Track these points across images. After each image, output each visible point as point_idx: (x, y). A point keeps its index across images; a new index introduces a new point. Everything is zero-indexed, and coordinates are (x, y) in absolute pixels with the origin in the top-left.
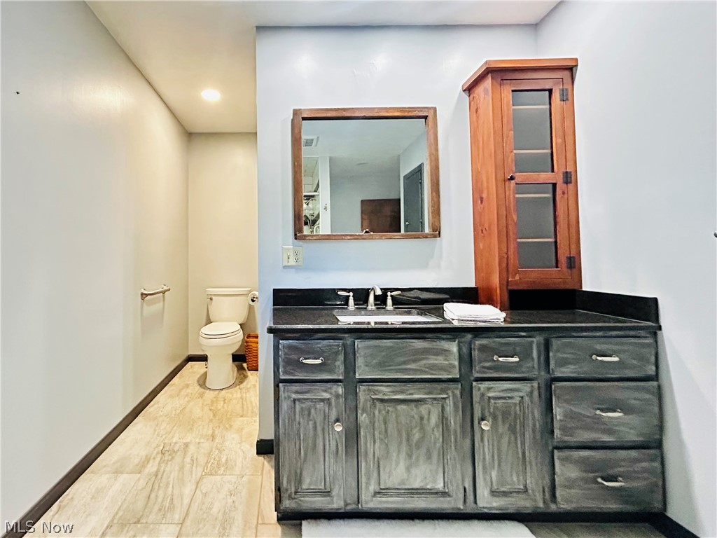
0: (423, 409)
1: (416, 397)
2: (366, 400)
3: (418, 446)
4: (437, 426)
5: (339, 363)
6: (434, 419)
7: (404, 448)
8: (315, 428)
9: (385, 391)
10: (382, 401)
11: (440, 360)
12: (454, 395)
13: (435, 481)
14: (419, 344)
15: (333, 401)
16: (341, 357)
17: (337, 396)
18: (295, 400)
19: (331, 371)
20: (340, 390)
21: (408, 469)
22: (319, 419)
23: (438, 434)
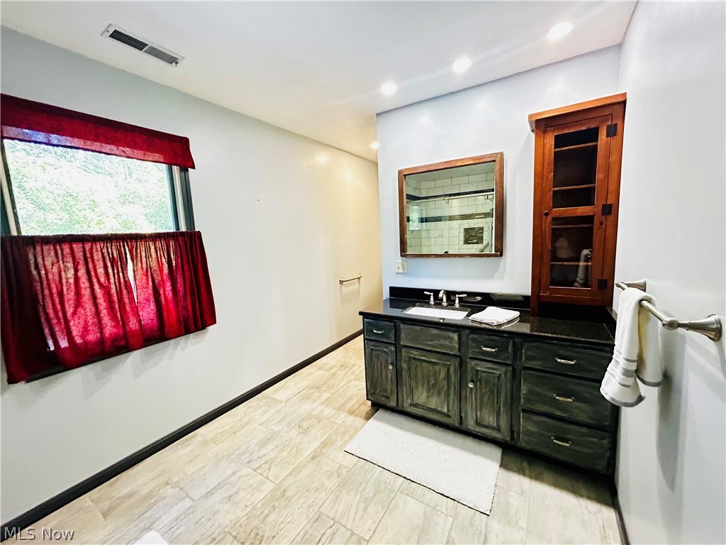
0: (437, 368)
1: (433, 360)
2: (406, 357)
3: (434, 386)
4: (444, 379)
5: (392, 335)
6: (443, 375)
7: (426, 387)
8: (381, 364)
9: (415, 353)
10: (415, 359)
11: (447, 343)
12: (455, 365)
13: (442, 408)
14: (435, 331)
15: (389, 353)
16: (393, 331)
17: (391, 351)
18: (372, 349)
19: (388, 338)
20: (393, 349)
21: (428, 397)
22: (383, 361)
23: (445, 383)
